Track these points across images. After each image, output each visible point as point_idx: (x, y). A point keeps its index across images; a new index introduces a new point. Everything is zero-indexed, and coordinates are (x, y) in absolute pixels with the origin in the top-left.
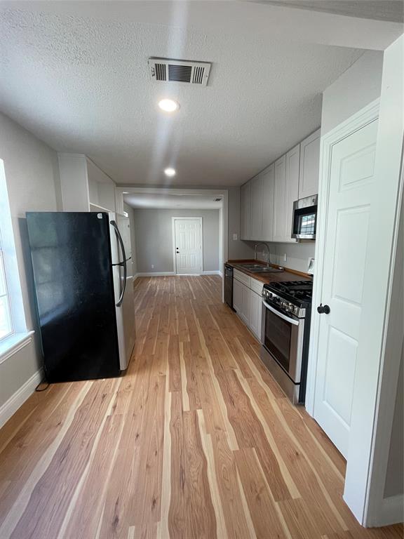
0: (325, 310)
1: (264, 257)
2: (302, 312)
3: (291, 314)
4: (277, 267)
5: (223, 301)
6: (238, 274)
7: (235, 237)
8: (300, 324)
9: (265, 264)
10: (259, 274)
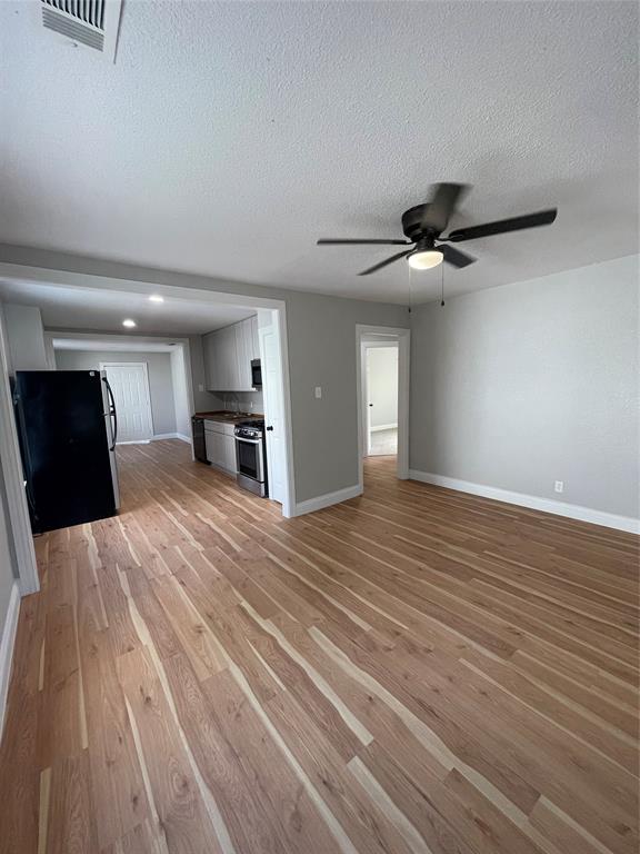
0: (271, 428)
1: (234, 406)
2: (260, 434)
3: (253, 438)
4: (246, 414)
5: (194, 458)
6: (208, 424)
7: (201, 388)
8: (259, 442)
9: (235, 413)
10: (230, 420)
